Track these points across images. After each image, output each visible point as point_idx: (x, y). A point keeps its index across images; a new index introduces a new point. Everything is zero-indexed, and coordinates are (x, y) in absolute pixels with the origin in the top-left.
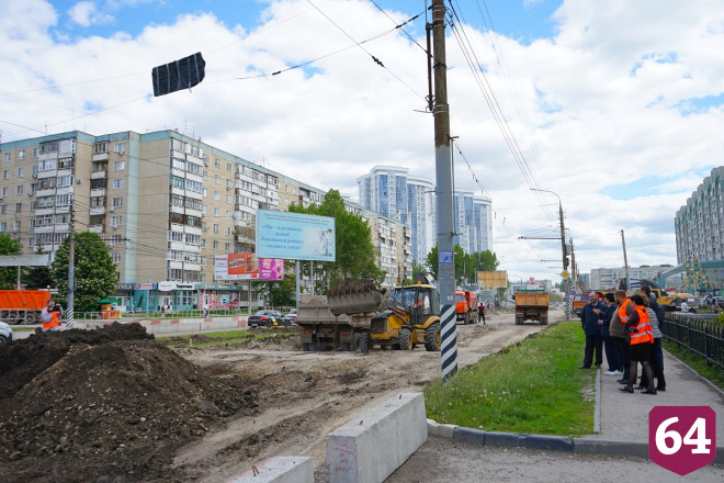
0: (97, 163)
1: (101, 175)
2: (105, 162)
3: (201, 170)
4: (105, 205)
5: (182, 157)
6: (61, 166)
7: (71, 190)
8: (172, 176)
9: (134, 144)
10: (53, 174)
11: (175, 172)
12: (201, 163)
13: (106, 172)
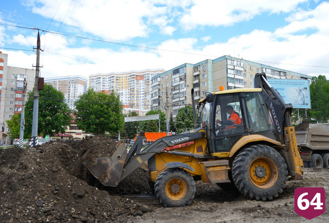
0: (195, 76)
1: (197, 81)
2: (198, 75)
3: (243, 73)
4: (199, 95)
5: (232, 67)
6: (181, 79)
7: (185, 89)
8: (228, 77)
9: (210, 65)
10: (178, 83)
11: (229, 76)
12: (242, 69)
13: (199, 79)
